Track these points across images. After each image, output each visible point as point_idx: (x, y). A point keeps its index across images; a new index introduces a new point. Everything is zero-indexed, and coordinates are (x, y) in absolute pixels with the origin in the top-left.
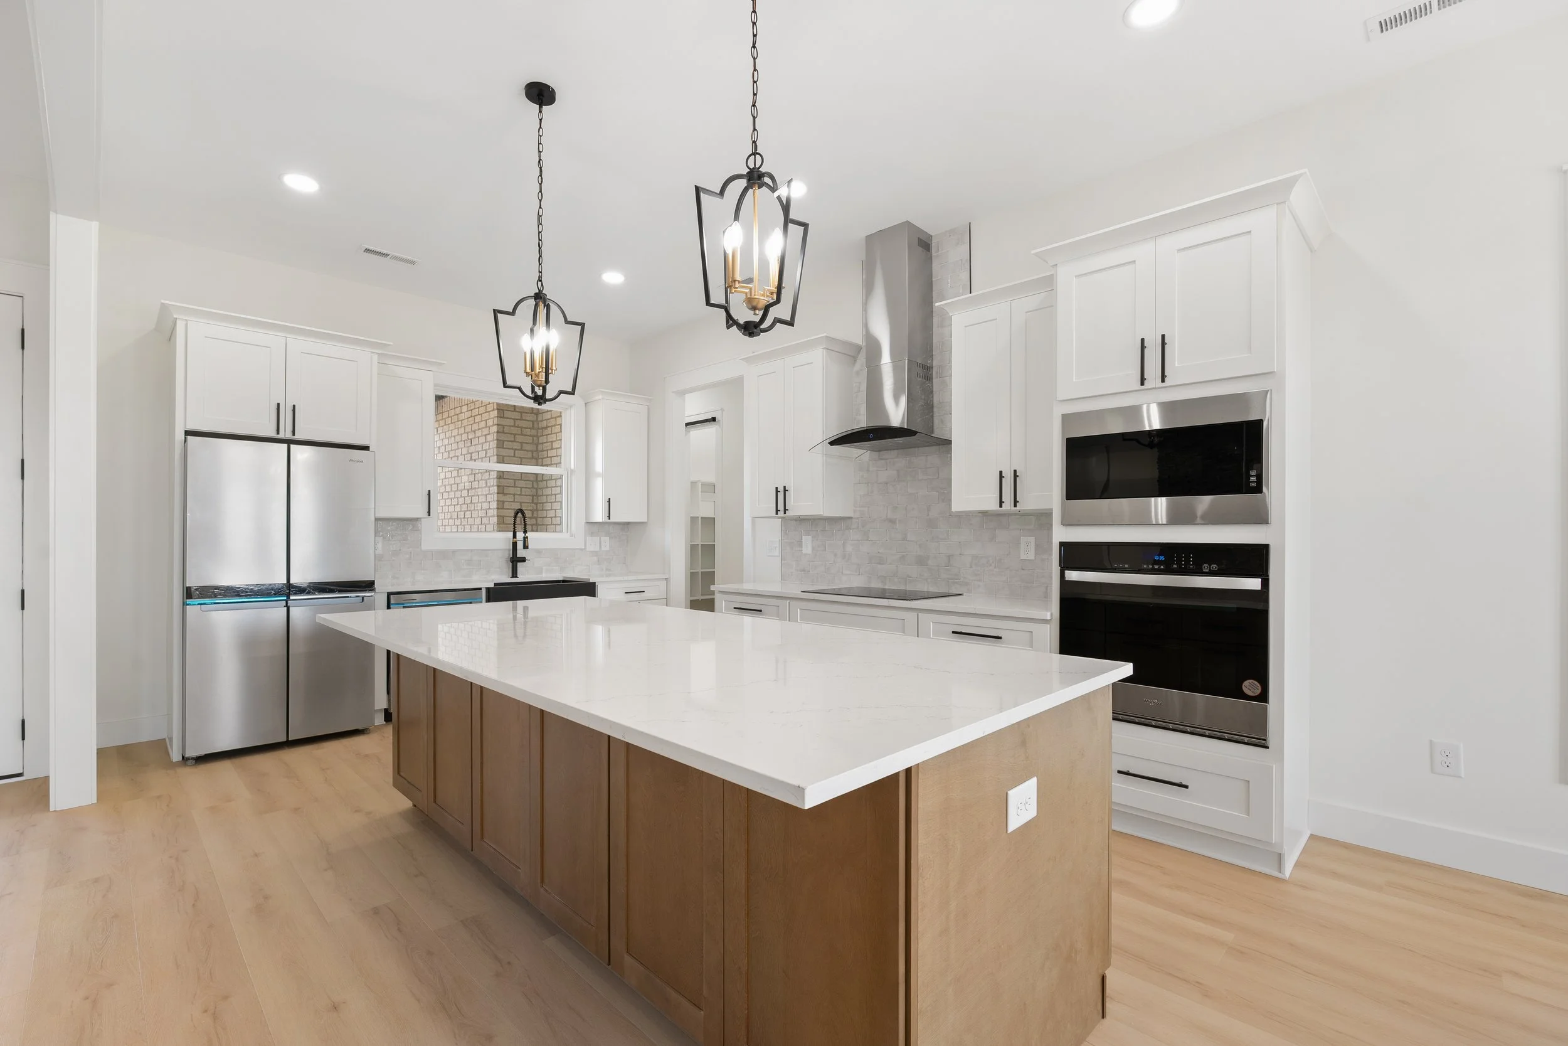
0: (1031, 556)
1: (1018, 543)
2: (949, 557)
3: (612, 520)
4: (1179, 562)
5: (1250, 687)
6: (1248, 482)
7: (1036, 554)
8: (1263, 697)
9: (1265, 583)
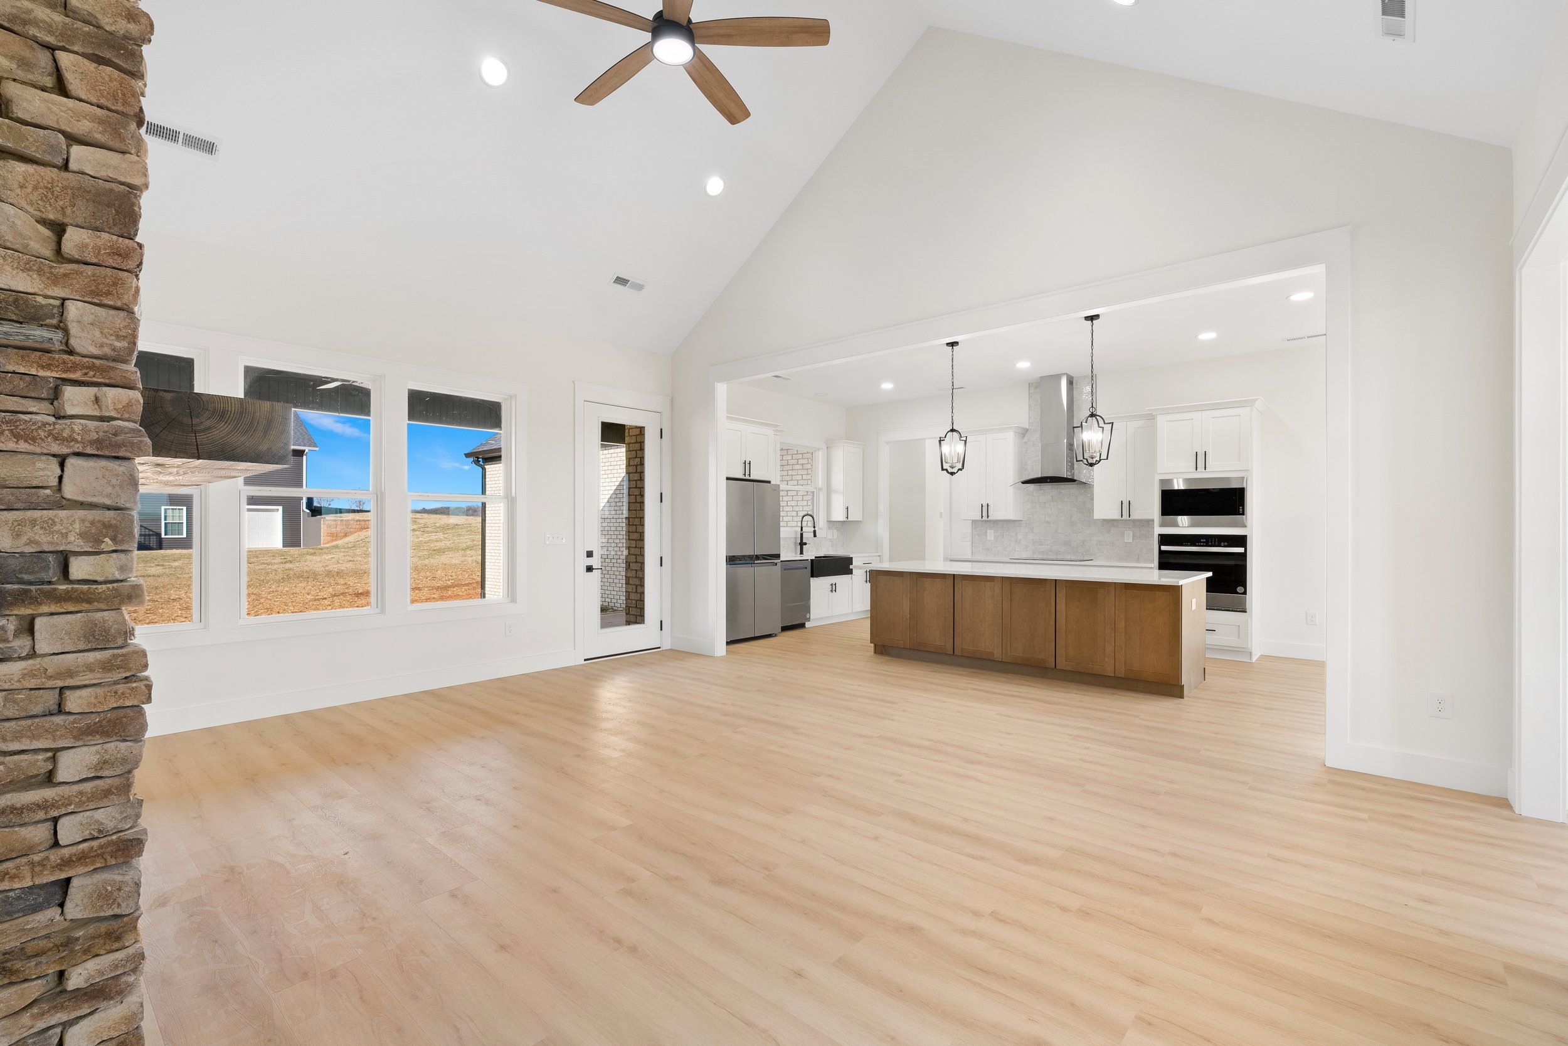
0: (1131, 540)
1: (1123, 534)
2: (1084, 541)
3: (849, 520)
4: (1212, 542)
5: (1240, 589)
6: (1239, 511)
7: (1133, 540)
8: (1245, 593)
9: (1246, 550)
